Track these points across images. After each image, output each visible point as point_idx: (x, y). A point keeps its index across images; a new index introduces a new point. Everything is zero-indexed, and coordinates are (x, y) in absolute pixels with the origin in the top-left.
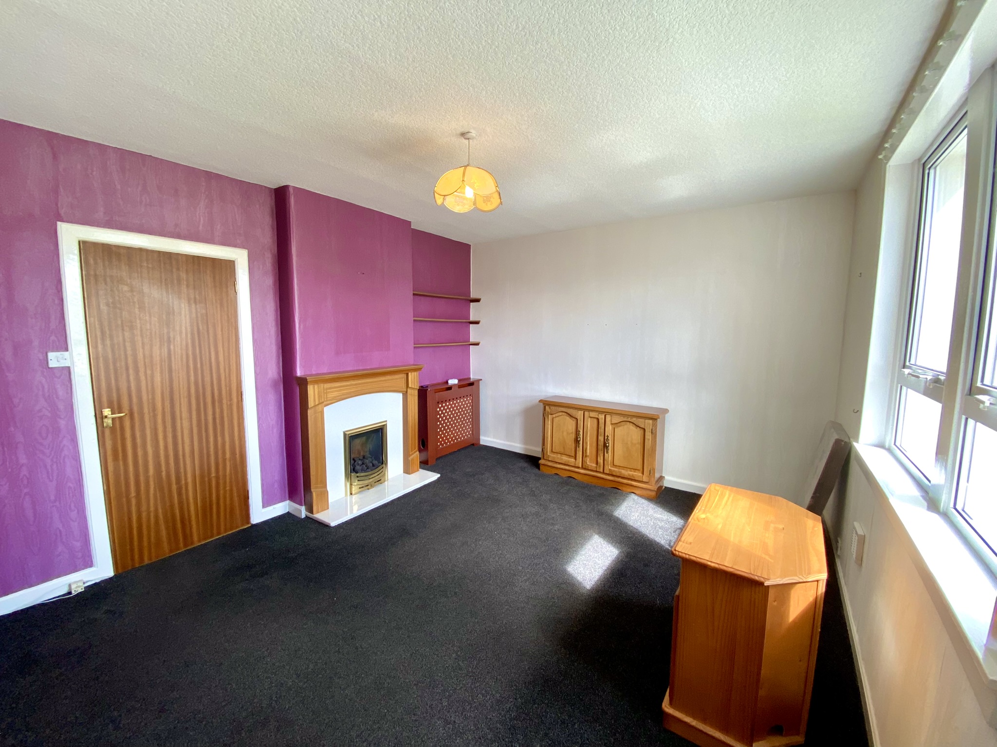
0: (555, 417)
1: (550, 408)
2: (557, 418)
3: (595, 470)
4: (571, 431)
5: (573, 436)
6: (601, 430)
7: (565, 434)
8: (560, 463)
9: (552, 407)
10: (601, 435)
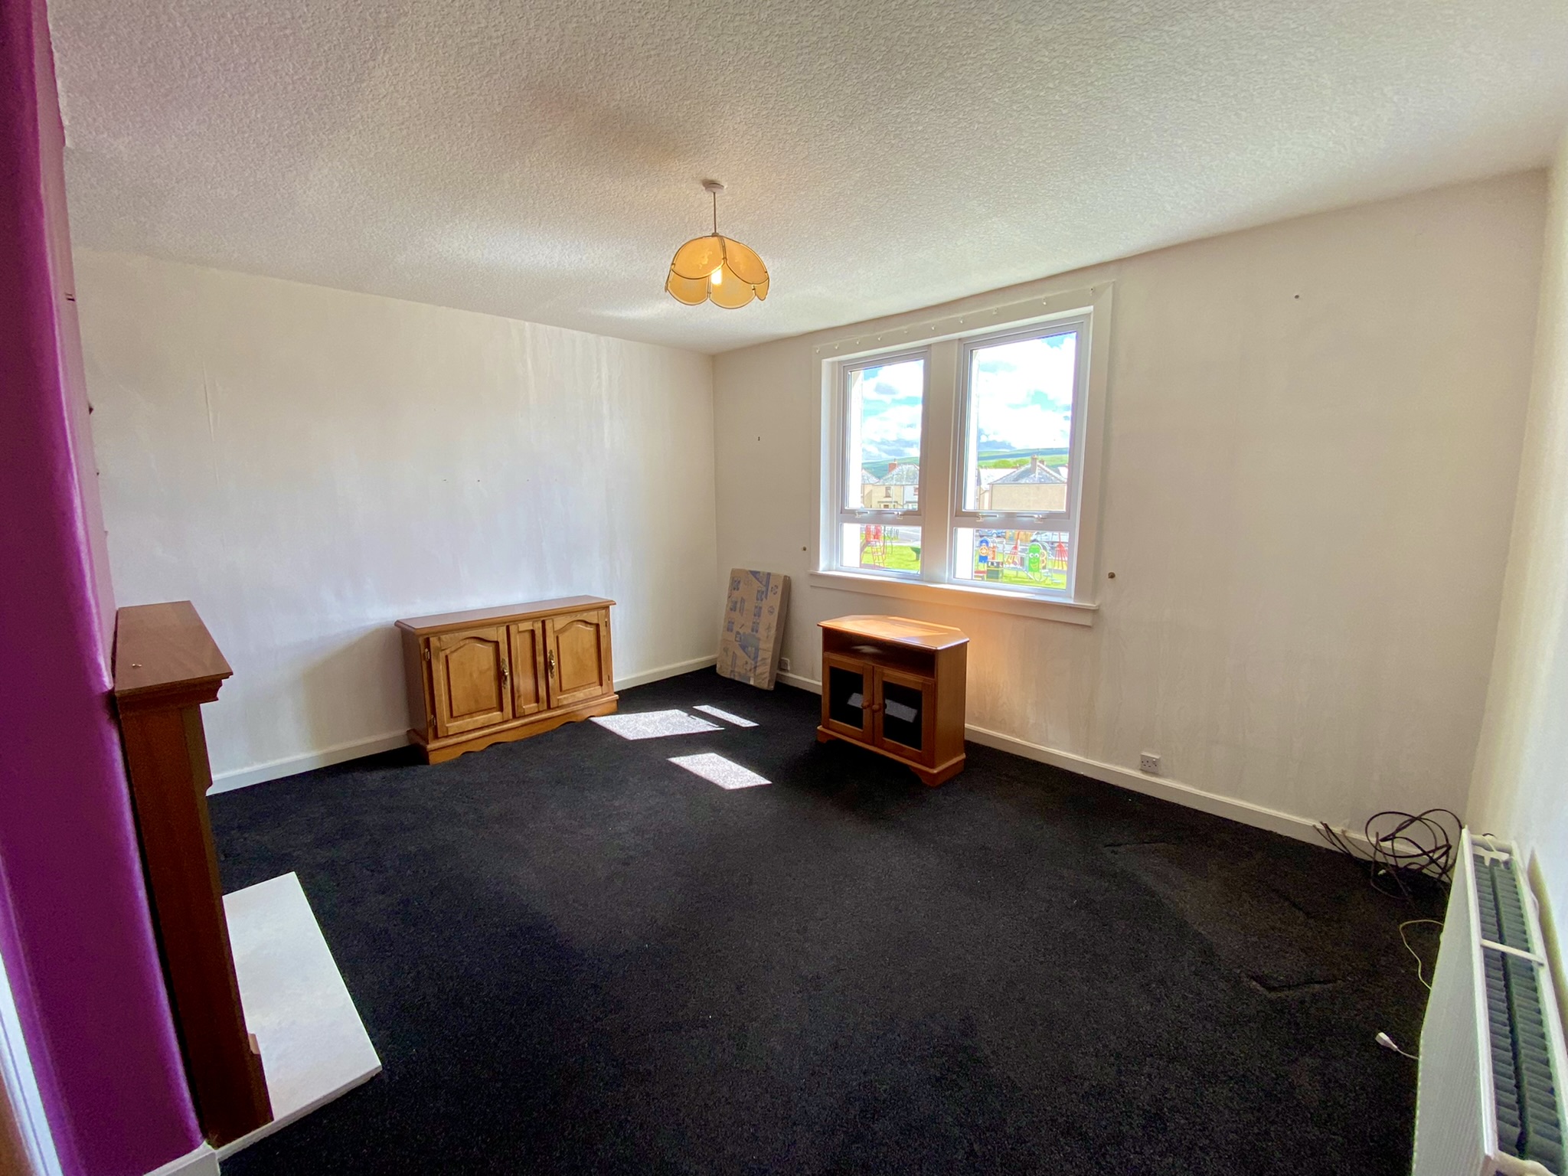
0: (452, 652)
1: (439, 639)
2: (455, 654)
3: (536, 710)
4: (486, 667)
5: (492, 673)
6: (539, 647)
7: (475, 675)
8: (469, 731)
9: (443, 637)
10: (539, 655)
